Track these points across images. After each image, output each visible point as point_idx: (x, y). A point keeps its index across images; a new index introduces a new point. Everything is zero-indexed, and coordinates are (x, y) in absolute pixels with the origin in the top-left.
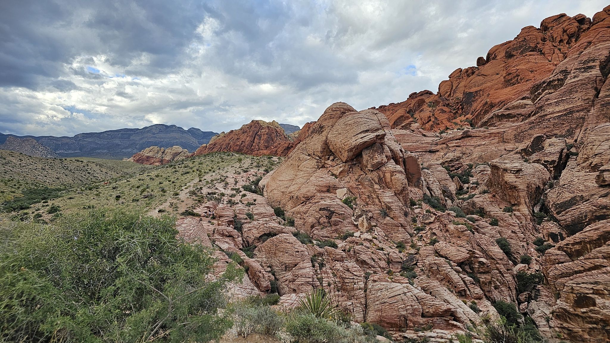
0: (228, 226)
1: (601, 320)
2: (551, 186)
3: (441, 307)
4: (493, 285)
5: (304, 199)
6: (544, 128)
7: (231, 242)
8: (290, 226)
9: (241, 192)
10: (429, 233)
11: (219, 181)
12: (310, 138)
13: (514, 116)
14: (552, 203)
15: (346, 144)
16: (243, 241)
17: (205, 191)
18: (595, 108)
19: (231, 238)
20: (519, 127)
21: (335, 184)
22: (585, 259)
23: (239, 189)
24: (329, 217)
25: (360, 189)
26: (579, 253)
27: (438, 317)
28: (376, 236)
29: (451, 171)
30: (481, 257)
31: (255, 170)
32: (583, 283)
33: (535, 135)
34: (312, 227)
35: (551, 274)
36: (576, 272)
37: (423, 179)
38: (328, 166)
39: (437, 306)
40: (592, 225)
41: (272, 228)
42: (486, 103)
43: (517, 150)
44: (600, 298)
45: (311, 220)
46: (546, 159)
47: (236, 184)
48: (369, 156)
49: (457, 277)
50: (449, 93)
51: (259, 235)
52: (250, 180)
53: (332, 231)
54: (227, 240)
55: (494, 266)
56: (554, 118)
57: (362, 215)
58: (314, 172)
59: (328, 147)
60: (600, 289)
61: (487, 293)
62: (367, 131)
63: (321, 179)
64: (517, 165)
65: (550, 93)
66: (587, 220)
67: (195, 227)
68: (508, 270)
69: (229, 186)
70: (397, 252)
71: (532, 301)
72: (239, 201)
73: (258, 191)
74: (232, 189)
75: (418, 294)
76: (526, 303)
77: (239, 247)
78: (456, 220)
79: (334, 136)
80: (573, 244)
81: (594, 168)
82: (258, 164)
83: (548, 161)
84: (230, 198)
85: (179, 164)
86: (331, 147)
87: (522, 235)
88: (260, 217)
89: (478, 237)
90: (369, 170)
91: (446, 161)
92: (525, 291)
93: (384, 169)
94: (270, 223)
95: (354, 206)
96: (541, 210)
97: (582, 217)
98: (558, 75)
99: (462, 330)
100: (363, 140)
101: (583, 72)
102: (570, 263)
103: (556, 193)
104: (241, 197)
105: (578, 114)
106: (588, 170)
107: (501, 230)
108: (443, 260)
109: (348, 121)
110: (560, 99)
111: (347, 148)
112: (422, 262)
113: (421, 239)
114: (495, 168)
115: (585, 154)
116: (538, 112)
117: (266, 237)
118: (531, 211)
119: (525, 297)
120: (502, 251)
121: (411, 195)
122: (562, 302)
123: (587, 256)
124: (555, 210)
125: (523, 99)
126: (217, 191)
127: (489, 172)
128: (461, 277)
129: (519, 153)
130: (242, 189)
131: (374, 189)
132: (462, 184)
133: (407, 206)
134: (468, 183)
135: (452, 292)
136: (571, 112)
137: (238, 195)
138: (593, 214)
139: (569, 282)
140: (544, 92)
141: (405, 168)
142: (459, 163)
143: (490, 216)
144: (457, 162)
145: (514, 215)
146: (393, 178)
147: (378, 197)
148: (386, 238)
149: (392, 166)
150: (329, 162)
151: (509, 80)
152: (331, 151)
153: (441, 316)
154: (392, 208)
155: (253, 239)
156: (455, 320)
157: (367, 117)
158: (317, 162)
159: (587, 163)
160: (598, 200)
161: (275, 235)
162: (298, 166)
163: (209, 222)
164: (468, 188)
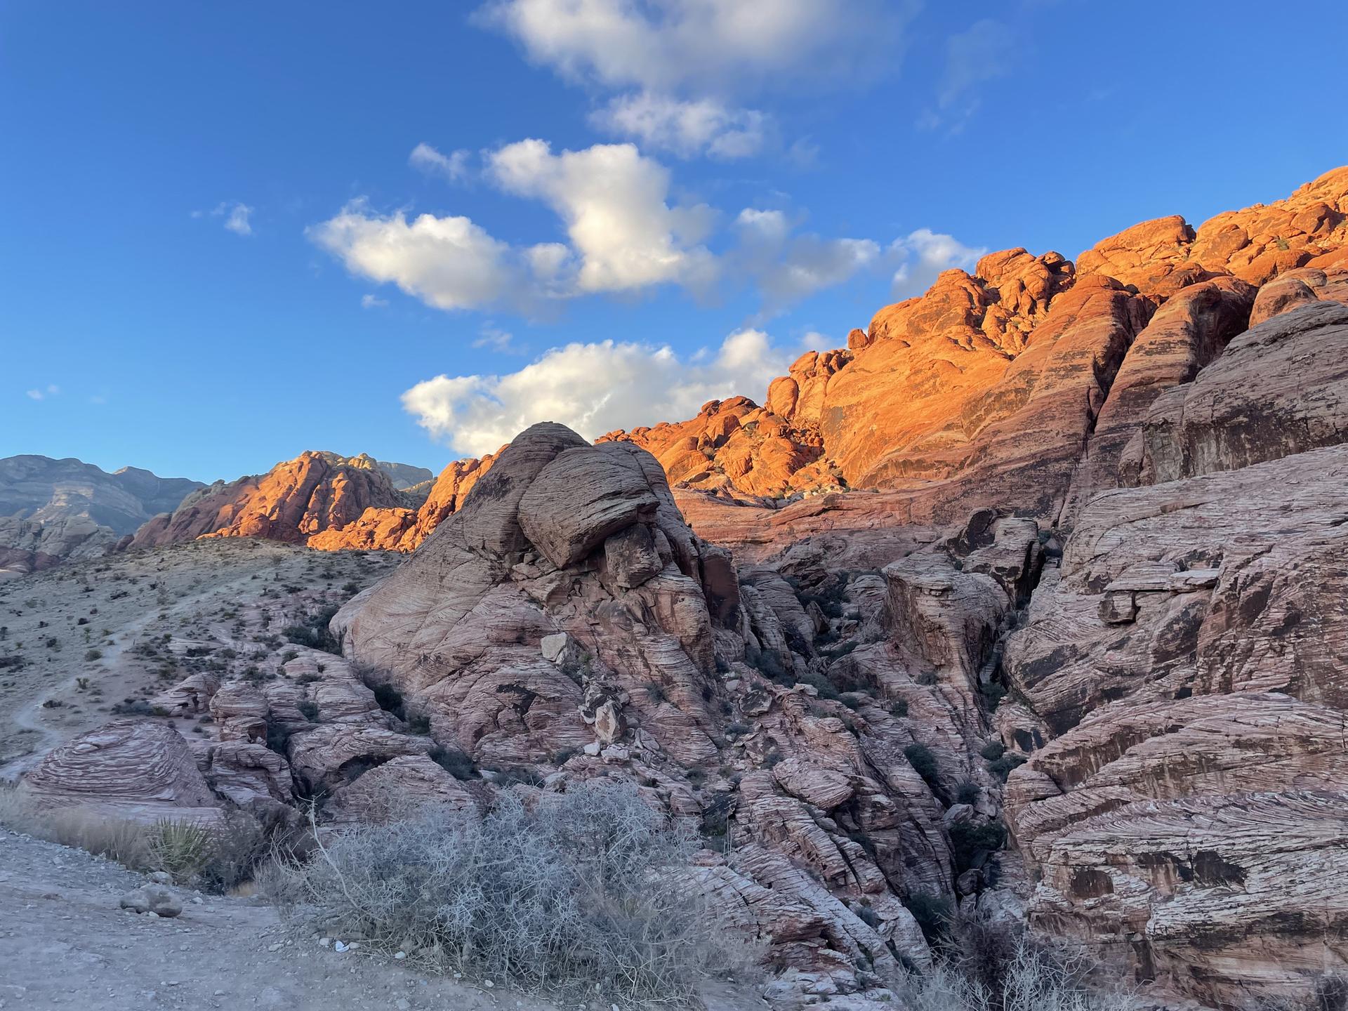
0: (250, 742)
1: (1125, 922)
2: (1013, 625)
3: (800, 917)
4: (903, 858)
5: (456, 663)
6: (993, 494)
7: (260, 784)
8: (419, 733)
9: (280, 645)
10: (760, 740)
11: (218, 617)
12: (475, 506)
13: (932, 466)
14: (1015, 663)
15: (566, 523)
16: (294, 779)
17: (178, 645)
18: (1090, 453)
19: (260, 773)
20: (941, 489)
21: (536, 623)
22: (1088, 788)
23: (276, 636)
24: (523, 708)
25: (600, 634)
26: (1076, 775)
27: (792, 941)
28: (638, 751)
29: (802, 588)
30: (876, 793)
31: (321, 586)
32: (1086, 842)
33: (976, 510)
34: (479, 734)
35: (1023, 824)
36: (1073, 818)
37: (742, 608)
38: (520, 577)
39: (792, 914)
40: (1098, 710)
41: (376, 743)
42: (872, 433)
43: (938, 542)
44: (1119, 872)
45: (474, 717)
46: (1001, 563)
47: (265, 625)
48: (621, 555)
49: (827, 841)
50: (790, 407)
51: (340, 762)
52: (305, 614)
53: (528, 744)
54: (250, 778)
55: (904, 812)
56: (1012, 473)
57: (605, 701)
58: (483, 593)
59: (521, 530)
60: (1119, 852)
61: (891, 878)
62: (616, 494)
63: (502, 611)
64: (941, 576)
65: (1000, 419)
66: (1087, 700)
67: (166, 748)
68: (933, 819)
69: (247, 629)
70: (689, 788)
71: (986, 890)
72: (275, 672)
73: (329, 643)
74: (257, 640)
75: (749, 890)
76: (974, 895)
77: (282, 795)
78: (820, 703)
79: (535, 503)
80: (1063, 755)
81: (1096, 585)
82: (328, 569)
83: (1003, 569)
84: (251, 663)
85: (98, 570)
86: (527, 532)
87: (959, 736)
88: (338, 713)
89: (867, 744)
90: (621, 587)
91: (790, 565)
92: (970, 867)
93: (654, 585)
94: (370, 730)
95: (585, 678)
96: (993, 680)
97: (1076, 694)
98: (1016, 380)
99: (847, 968)
100: (608, 516)
101: (1063, 377)
102: (1060, 798)
103: (1023, 640)
104: (280, 660)
105: (1057, 466)
106: (1082, 590)
107: (915, 725)
108: (795, 802)
109: (570, 469)
110: (1022, 432)
111: (568, 534)
112: (747, 811)
113: (742, 752)
114: (895, 581)
115: (1076, 555)
116: (979, 459)
117: (358, 767)
118: (975, 681)
119: (972, 882)
120: (918, 776)
121: (718, 648)
122: (1046, 888)
123: (1091, 781)
124: (1023, 679)
125: (948, 427)
126: (212, 645)
127: (883, 592)
128: (835, 842)
129: (944, 548)
130: (284, 639)
131: (633, 634)
132: (826, 620)
133: (708, 675)
134: (839, 615)
135: (817, 879)
136: (1042, 461)
137: (274, 653)
138: (1096, 686)
139: (1060, 842)
140: (990, 416)
141: (703, 581)
142: (818, 570)
143: (890, 695)
144: (814, 568)
145: (941, 690)
146: (677, 607)
147: (641, 653)
148: (662, 755)
149: (675, 579)
150: (523, 568)
151: (917, 385)
152: (527, 541)
153: (801, 940)
154: (675, 679)
155: (322, 774)
156: (830, 946)
157: (615, 461)
158: (492, 568)
159: (1080, 573)
160: (1106, 656)
161: (383, 759)
162: (442, 578)
163: (197, 730)
164: (839, 628)
